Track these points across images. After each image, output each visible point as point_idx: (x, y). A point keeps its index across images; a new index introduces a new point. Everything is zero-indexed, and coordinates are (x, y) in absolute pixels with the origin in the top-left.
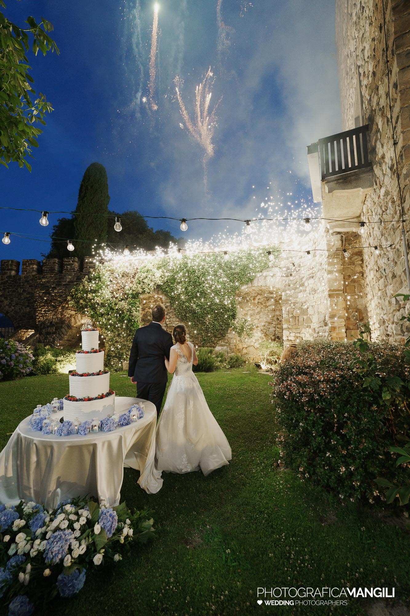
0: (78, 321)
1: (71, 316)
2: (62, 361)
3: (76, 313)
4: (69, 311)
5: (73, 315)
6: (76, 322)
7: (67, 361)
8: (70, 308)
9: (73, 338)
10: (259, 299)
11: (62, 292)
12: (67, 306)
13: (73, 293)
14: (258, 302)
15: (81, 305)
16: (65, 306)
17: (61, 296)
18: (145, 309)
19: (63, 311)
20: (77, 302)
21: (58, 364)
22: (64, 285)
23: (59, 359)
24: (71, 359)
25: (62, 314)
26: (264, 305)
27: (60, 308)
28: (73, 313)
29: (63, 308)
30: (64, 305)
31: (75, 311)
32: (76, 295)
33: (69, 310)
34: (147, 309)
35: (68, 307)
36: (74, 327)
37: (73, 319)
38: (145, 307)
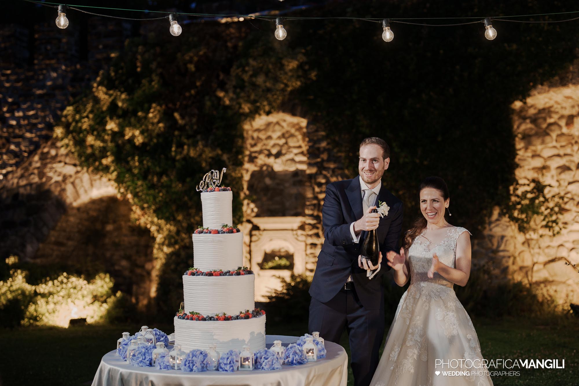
0: (81, 191)
1: (65, 178)
2: (51, 294)
3: (77, 172)
4: (59, 167)
5: (71, 176)
6: (77, 195)
7: (62, 294)
8: (62, 159)
9: (69, 239)
11: (35, 116)
12: (53, 152)
13: (70, 119)
15: (89, 151)
16: (48, 153)
17: (35, 125)
18: (256, 158)
19: (44, 165)
20: (80, 143)
21: (41, 301)
22: (41, 96)
23: (42, 288)
24: (72, 290)
25: (41, 174)
27: (36, 158)
28: (70, 170)
29: (44, 157)
30: (46, 150)
31: (75, 165)
32: (77, 122)
33: (60, 162)
35: (57, 155)
36: (73, 208)
37: (69, 188)
38: (255, 152)
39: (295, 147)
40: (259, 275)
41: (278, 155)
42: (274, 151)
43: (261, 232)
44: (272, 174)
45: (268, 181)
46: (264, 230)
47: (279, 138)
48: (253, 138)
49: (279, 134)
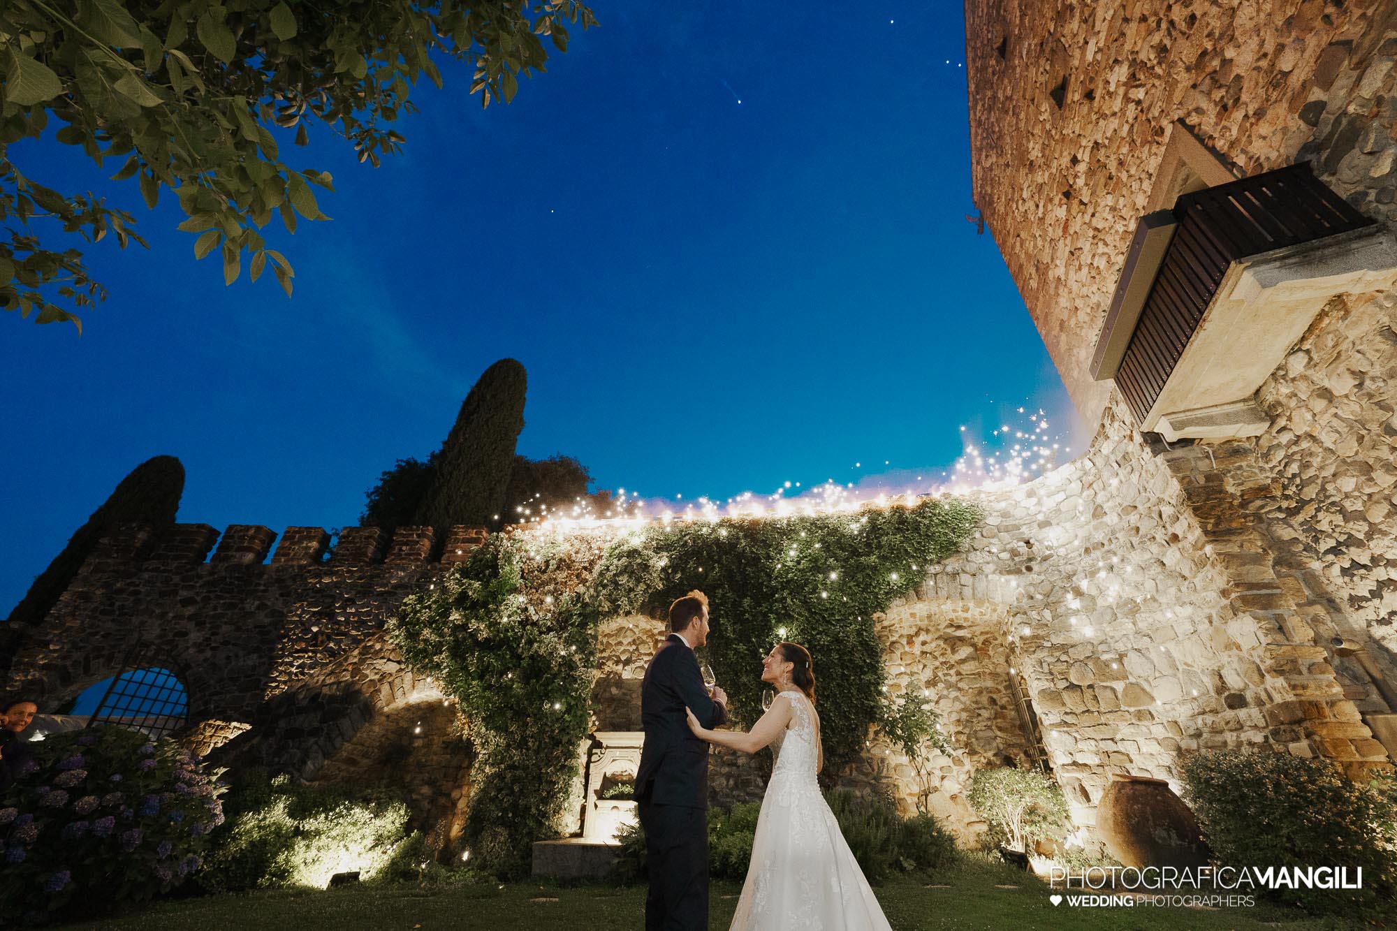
0: (399, 694)
1: (383, 676)
2: (318, 833)
3: (401, 670)
4: (380, 664)
5: (391, 675)
6: (393, 697)
7: (333, 833)
8: (387, 654)
9: (365, 755)
10: (924, 643)
11: (368, 614)
12: (378, 646)
13: (409, 609)
14: (923, 653)
15: (421, 646)
16: (371, 647)
17: (364, 622)
18: (604, 664)
19: (362, 661)
20: (412, 636)
21: (300, 844)
22: (381, 594)
23: (310, 825)
24: (350, 828)
25: (356, 671)
26: (942, 659)
27: (356, 652)
28: (392, 667)
29: (366, 651)
30: (370, 644)
31: (399, 662)
32: (416, 612)
33: (383, 658)
34: (610, 663)
35: (381, 650)
36: (382, 714)
37: (385, 689)
38: (604, 658)
39: (645, 654)
40: (596, 806)
41: (627, 662)
42: (623, 658)
43: (603, 751)
44: (619, 682)
45: (614, 691)
46: (607, 747)
47: (629, 644)
48: (602, 643)
49: (630, 640)
